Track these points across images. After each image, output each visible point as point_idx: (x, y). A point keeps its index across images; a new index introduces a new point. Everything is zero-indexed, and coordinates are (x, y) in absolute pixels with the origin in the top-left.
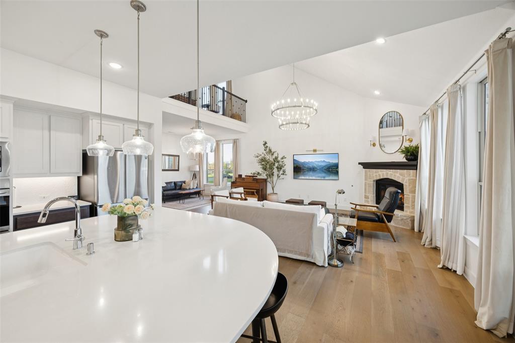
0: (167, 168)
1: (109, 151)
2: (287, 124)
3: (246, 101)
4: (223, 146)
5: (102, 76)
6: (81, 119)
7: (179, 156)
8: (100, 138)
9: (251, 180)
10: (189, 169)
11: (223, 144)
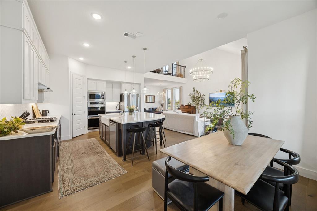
0: (150, 102)
1: (127, 94)
2: (199, 79)
3: (186, 67)
4: (175, 90)
5: (126, 70)
6: (120, 84)
7: (154, 96)
8: (126, 90)
9: (187, 107)
10: (160, 102)
11: (175, 89)
